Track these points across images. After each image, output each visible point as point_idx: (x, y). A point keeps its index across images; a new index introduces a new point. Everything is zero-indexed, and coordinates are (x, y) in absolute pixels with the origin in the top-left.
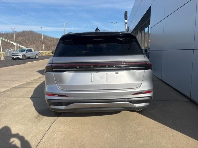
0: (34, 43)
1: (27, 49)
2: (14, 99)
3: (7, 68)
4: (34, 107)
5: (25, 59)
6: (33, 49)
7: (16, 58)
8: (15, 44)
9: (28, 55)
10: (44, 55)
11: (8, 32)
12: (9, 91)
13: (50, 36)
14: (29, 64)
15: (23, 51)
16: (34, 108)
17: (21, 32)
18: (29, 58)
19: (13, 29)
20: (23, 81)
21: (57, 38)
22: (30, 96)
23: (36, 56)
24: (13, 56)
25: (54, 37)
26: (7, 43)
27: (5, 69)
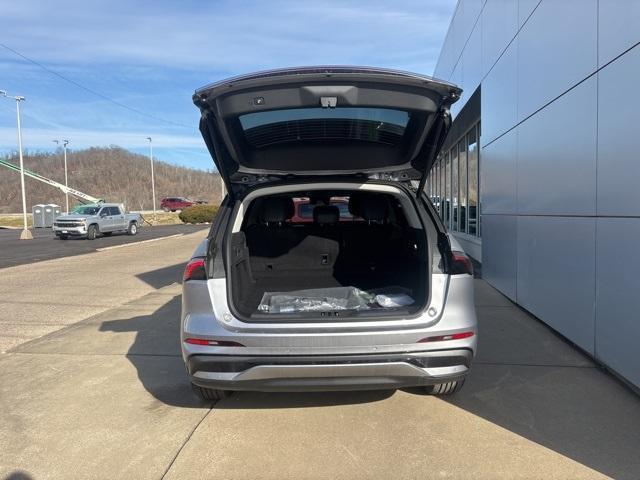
0: (124, 186)
1: (103, 205)
2: (80, 358)
3: (44, 267)
4: (142, 381)
5: (97, 237)
6: (122, 207)
7: (69, 233)
8: (65, 189)
9: (107, 223)
10: (155, 223)
11: (42, 151)
12: (60, 336)
13: (173, 165)
14: (109, 252)
15: (91, 211)
16: (141, 384)
17: (86, 151)
18: (108, 234)
19: (62, 144)
20: (96, 306)
21: (196, 168)
22: (126, 351)
23: (130, 227)
24: (60, 229)
25: (188, 167)
26: (38, 187)
27: (36, 268)
